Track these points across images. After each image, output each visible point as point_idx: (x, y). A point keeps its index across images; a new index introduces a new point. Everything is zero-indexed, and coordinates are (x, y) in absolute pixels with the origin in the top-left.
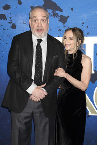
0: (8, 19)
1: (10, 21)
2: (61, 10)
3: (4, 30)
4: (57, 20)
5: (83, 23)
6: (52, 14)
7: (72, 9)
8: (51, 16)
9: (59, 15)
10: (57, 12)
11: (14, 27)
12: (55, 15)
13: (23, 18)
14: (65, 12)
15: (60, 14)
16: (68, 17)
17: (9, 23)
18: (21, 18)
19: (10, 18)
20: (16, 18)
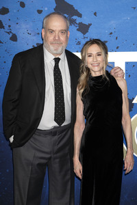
0: (7, 27)
1: (9, 31)
2: (80, 15)
3: (1, 42)
7: (95, 14)
9: (78, 22)
10: (74, 17)
11: (14, 38)
12: (72, 22)
13: (27, 26)
14: (85, 18)
15: (78, 20)
16: (90, 25)
17: (8, 33)
18: (24, 26)
19: (9, 26)
20: (18, 26)
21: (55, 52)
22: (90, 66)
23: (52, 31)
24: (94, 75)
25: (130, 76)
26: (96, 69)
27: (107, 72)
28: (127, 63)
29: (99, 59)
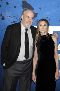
2: (33, 9)
7: (40, 9)
13: (9, 13)
17: (1, 16)
24: (42, 35)
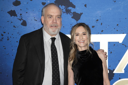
0: (18, 15)
1: (20, 18)
2: (74, 7)
3: (14, 27)
4: (69, 16)
5: (97, 20)
6: (64, 10)
7: (85, 6)
8: (64, 13)
9: (72, 12)
10: (70, 8)
11: (24, 24)
12: (68, 11)
13: (34, 14)
14: (78, 8)
15: (73, 10)
16: (81, 14)
17: (20, 20)
18: (32, 14)
19: (21, 15)
20: (27, 15)
21: (53, 33)
22: (77, 43)
23: (51, 16)
25: (111, 52)
26: (82, 45)
27: (90, 48)
28: (109, 43)
29: (84, 37)
